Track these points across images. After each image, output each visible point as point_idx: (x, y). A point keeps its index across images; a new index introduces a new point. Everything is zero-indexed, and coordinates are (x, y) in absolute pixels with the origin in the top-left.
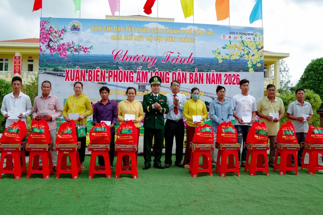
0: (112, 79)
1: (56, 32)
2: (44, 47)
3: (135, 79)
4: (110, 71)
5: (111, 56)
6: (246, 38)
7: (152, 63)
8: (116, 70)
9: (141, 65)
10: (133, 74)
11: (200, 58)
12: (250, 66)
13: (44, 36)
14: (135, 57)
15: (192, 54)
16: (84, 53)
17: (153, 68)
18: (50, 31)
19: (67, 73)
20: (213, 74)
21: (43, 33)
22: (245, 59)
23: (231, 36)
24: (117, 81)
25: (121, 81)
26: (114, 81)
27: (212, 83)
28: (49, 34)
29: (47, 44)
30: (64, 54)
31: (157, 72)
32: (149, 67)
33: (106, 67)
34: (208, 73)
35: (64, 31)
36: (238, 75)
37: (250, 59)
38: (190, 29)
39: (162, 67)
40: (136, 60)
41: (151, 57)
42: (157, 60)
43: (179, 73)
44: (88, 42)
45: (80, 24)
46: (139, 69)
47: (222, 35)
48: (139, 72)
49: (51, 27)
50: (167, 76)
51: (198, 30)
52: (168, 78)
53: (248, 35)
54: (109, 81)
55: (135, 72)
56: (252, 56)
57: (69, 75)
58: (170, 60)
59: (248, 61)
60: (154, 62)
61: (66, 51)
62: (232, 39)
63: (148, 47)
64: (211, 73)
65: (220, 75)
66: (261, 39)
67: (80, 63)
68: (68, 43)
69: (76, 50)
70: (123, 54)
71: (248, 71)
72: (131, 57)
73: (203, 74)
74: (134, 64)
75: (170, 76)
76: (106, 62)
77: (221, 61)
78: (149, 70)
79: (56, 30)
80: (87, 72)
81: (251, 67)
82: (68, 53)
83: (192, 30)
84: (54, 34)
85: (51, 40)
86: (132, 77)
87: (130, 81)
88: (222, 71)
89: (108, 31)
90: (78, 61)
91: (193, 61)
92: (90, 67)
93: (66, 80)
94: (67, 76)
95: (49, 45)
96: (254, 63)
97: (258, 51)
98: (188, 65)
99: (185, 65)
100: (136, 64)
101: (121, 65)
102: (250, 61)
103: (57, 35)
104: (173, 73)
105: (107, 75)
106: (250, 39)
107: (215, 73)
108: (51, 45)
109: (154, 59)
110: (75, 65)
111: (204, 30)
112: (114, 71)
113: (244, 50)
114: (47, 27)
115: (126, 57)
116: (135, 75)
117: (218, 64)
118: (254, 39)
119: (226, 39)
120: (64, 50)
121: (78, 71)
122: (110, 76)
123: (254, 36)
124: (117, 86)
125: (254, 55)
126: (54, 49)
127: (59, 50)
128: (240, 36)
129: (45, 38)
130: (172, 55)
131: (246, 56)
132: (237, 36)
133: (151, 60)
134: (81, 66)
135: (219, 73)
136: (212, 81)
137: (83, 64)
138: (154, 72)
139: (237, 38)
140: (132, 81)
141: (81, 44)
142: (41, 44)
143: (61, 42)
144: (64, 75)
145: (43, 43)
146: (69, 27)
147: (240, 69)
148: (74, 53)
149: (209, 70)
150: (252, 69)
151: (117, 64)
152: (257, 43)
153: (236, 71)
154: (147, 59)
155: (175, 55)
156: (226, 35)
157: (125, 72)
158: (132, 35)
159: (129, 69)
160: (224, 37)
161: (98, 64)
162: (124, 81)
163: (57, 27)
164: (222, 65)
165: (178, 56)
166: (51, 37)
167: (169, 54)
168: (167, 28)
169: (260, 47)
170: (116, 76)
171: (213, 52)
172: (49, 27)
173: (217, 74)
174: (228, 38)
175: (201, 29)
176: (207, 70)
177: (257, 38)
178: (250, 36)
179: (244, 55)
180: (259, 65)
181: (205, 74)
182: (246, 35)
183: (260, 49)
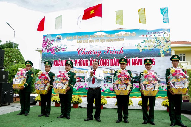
0: (77, 65)
1: (50, 41)
2: (44, 49)
3: (89, 64)
4: (76, 61)
5: (76, 52)
6: (158, 35)
7: (98, 55)
8: (79, 60)
9: (93, 56)
10: (88, 61)
11: (127, 50)
12: (161, 52)
13: (45, 44)
14: (89, 52)
15: (122, 48)
16: (63, 51)
17: (100, 57)
18: (47, 41)
19: (55, 62)
20: (136, 59)
21: (44, 42)
22: (158, 48)
23: (148, 35)
24: (79, 66)
25: (81, 66)
26: (78, 66)
27: (136, 65)
28: (47, 43)
29: (45, 48)
30: (53, 52)
31: (101, 60)
32: (97, 57)
33: (74, 58)
34: (133, 59)
35: (53, 40)
36: (153, 59)
37: (161, 48)
38: (121, 34)
39: (104, 57)
40: (89, 54)
41: (98, 51)
42: (101, 53)
43: (115, 60)
44: (65, 45)
45: (61, 36)
46: (92, 59)
47: (141, 35)
48: (91, 60)
49: (48, 39)
50: (108, 62)
51: (126, 33)
52: (108, 63)
53: (159, 34)
54: (75, 66)
55: (89, 60)
56: (163, 46)
57: (56, 63)
58: (109, 52)
59: (160, 49)
60: (100, 54)
61: (54, 51)
62: (148, 36)
63: (97, 45)
64: (135, 59)
65: (141, 59)
66: (168, 35)
67: (61, 57)
68: (55, 47)
69: (59, 50)
70: (83, 50)
71: (160, 56)
72: (87, 52)
73: (129, 59)
74: (88, 56)
75: (109, 62)
76: (74, 55)
77: (141, 51)
78: (97, 59)
79: (50, 40)
80: (64, 62)
81: (162, 54)
82: (55, 52)
83: (122, 34)
84: (49, 42)
85: (47, 46)
86: (88, 63)
87: (87, 66)
88: (143, 57)
89: (75, 39)
90: (60, 56)
91: (123, 52)
92: (66, 58)
93: (54, 66)
94: (55, 64)
95: (46, 48)
96: (164, 51)
97: (167, 43)
98: (120, 55)
99: (119, 55)
100: (90, 56)
101: (82, 57)
102: (161, 50)
103: (50, 43)
104: (111, 60)
105: (74, 62)
106: (161, 35)
107: (138, 59)
108: (47, 48)
109: (99, 52)
110: (58, 58)
111: (129, 33)
112: (78, 60)
113: (157, 43)
114: (46, 39)
115: (84, 52)
116: (89, 62)
117: (140, 53)
118: (164, 35)
119: (144, 37)
120: (53, 50)
121: (60, 61)
122: (76, 63)
123: (163, 34)
124: (79, 69)
125: (164, 45)
126: (49, 50)
127: (51, 50)
128: (153, 35)
129: (45, 45)
130: (110, 49)
131: (159, 46)
132: (152, 34)
133: (98, 53)
134: (61, 58)
135: (140, 58)
136: (136, 64)
137: (62, 57)
138: (100, 60)
139: (152, 36)
140: (88, 65)
141: (62, 47)
142: (43, 48)
143: (52, 46)
144: (53, 63)
145: (44, 47)
146: (56, 38)
147: (154, 55)
148: (58, 51)
149: (134, 57)
150: (163, 55)
151: (80, 56)
152: (166, 38)
153: (152, 57)
154: (96, 52)
155: (112, 49)
156: (144, 35)
157: (83, 60)
158: (87, 40)
159: (86, 59)
160: (143, 36)
161: (69, 57)
162: (83, 66)
163: (50, 39)
164: (142, 53)
165: (114, 50)
166: (47, 44)
167: (108, 49)
168: (107, 34)
169: (168, 40)
170: (79, 63)
171: (136, 46)
172: (47, 39)
173: (139, 59)
174: (146, 37)
175: (128, 33)
176: (132, 57)
177: (166, 35)
178: (161, 34)
179: (157, 46)
180: (168, 52)
181: (131, 59)
182: (158, 33)
183: (168, 42)
